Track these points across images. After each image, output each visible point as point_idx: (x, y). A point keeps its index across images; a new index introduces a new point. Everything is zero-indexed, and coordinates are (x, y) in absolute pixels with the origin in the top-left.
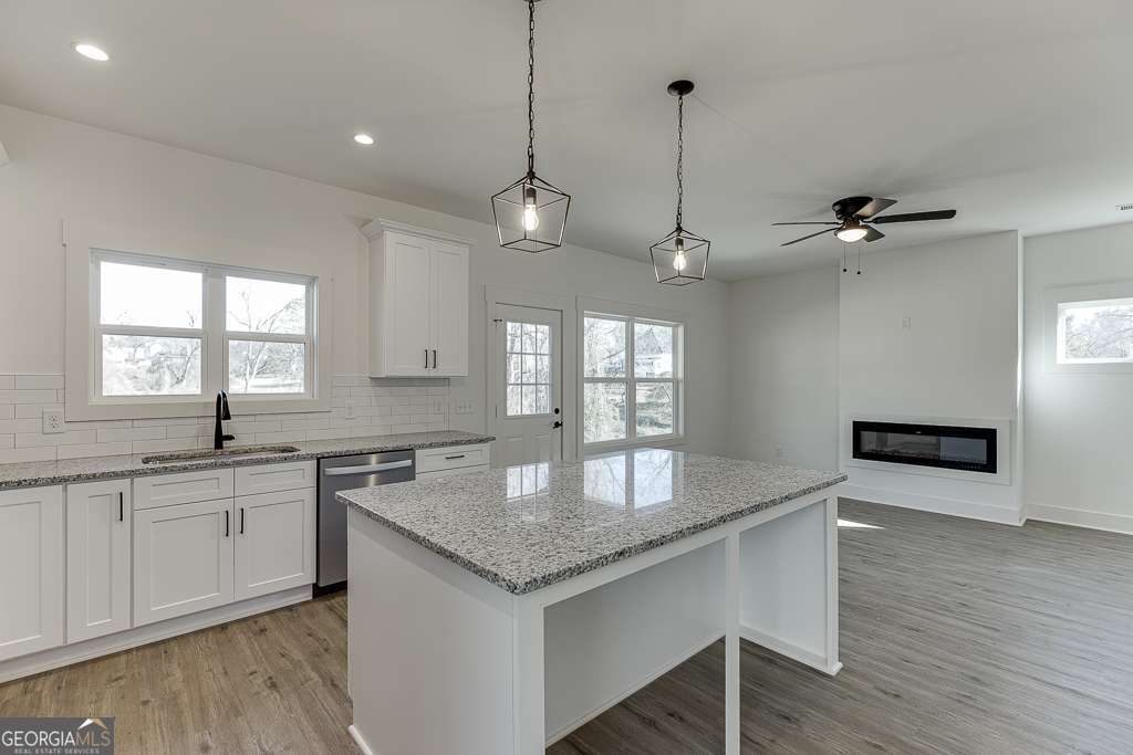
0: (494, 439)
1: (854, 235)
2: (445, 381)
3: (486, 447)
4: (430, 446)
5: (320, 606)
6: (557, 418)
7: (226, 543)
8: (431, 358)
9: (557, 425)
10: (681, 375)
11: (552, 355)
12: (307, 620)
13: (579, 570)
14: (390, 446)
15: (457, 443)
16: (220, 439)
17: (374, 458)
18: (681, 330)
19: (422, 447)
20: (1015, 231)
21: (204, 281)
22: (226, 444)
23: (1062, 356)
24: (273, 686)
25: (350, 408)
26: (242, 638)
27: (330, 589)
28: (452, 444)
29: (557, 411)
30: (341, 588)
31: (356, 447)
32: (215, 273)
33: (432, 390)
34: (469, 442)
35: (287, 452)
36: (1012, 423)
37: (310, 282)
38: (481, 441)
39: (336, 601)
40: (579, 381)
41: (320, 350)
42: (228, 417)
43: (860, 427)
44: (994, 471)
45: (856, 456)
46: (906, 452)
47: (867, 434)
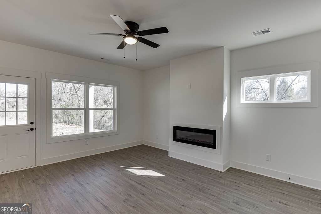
6: (33, 126)
9: (32, 129)
10: (116, 107)
11: (28, 98)
20: (223, 47)
23: (243, 101)
29: (32, 123)
36: (221, 128)
40: (48, 109)
43: (176, 128)
44: (215, 148)
45: (174, 140)
46: (189, 139)
47: (178, 132)
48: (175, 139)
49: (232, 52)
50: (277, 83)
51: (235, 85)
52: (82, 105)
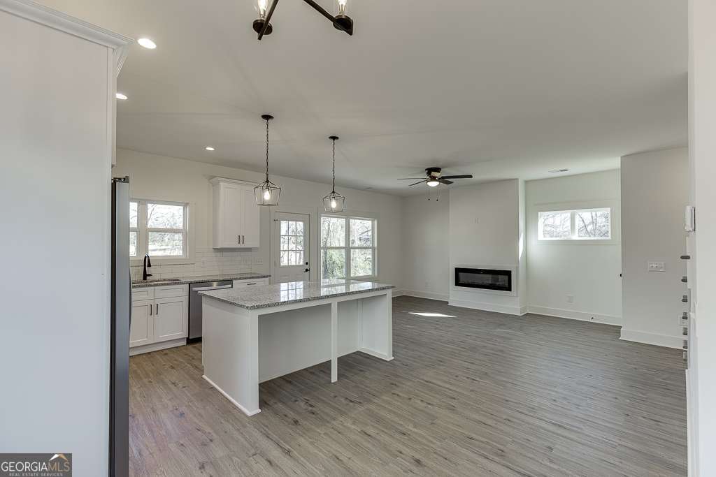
0: (270, 276)
1: (433, 184)
2: (249, 250)
3: (267, 279)
4: (240, 279)
5: (190, 347)
6: (307, 267)
7: (150, 317)
8: (241, 239)
9: (307, 270)
10: (376, 245)
11: (304, 236)
12: (184, 351)
13: (269, 306)
14: (221, 278)
15: (253, 278)
16: (145, 275)
17: (215, 284)
18: (376, 222)
19: (235, 279)
20: (517, 179)
21: (138, 206)
22: (148, 277)
23: (541, 237)
24: (173, 368)
25: (203, 263)
26: (158, 357)
27: (194, 340)
28: (250, 278)
29: (307, 263)
30: (199, 340)
31: (206, 279)
32: (143, 203)
33: (242, 254)
34: (258, 277)
35: (175, 282)
36: (517, 268)
37: (185, 205)
38: (264, 277)
39: (197, 345)
40: (318, 248)
41: (190, 236)
42: (149, 266)
43: (458, 271)
44: (510, 290)
45: (456, 285)
46: (477, 282)
47: (461, 274)
48: (458, 283)
49: (526, 182)
50: (577, 219)
51: (531, 220)
52: (343, 244)
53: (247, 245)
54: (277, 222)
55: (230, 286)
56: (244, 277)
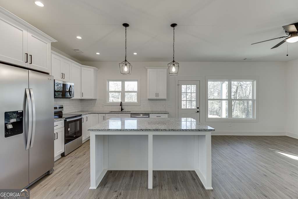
0: (168, 113)
2: (165, 100)
3: (166, 115)
4: (153, 113)
6: (198, 110)
8: (157, 95)
9: (198, 112)
10: (255, 98)
11: (197, 93)
14: (144, 113)
15: (159, 113)
16: (122, 109)
18: (255, 82)
19: (151, 113)
21: (122, 83)
22: (123, 110)
25: (144, 105)
29: (198, 108)
32: (123, 81)
34: (162, 113)
38: (165, 113)
40: (206, 100)
53: (160, 97)
54: (179, 86)
55: (148, 116)
56: (157, 113)
